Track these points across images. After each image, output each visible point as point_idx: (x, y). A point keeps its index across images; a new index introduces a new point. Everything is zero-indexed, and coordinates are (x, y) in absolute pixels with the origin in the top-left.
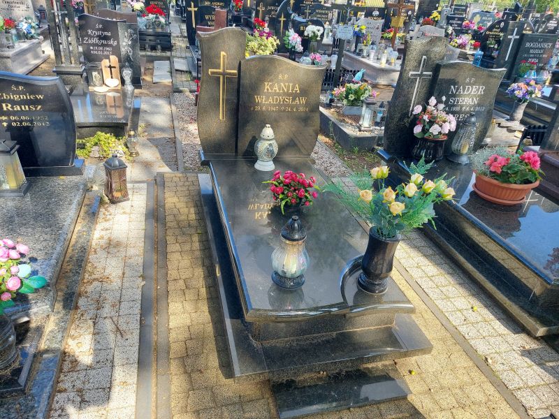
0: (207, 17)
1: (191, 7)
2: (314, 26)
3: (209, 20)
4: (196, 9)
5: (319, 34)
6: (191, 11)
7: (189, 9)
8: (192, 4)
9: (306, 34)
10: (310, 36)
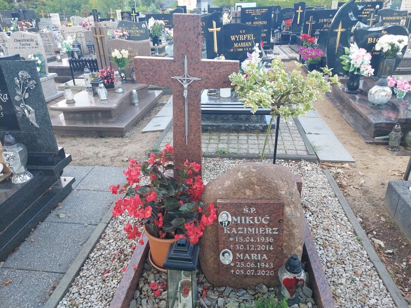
0: (233, 38)
1: (212, 28)
2: (392, 36)
3: (236, 41)
4: (219, 29)
5: (401, 46)
6: (212, 33)
7: (211, 30)
8: (214, 23)
9: (378, 48)
10: (385, 50)
